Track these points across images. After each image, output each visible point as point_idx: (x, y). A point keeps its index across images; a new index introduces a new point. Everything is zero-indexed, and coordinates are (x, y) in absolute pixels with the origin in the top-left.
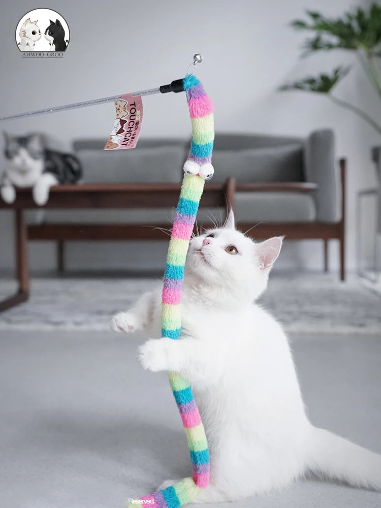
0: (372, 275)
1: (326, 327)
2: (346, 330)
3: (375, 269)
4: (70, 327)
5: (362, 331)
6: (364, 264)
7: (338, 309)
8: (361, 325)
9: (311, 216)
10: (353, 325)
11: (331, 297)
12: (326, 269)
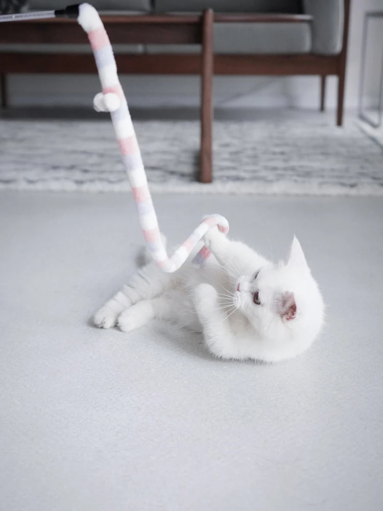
0: (374, 117)
1: (313, 188)
2: (336, 191)
3: (378, 108)
4: (23, 186)
5: (353, 192)
6: (366, 102)
7: (329, 164)
8: (352, 186)
9: (307, 47)
10: (343, 185)
11: (323, 148)
12: (322, 108)
